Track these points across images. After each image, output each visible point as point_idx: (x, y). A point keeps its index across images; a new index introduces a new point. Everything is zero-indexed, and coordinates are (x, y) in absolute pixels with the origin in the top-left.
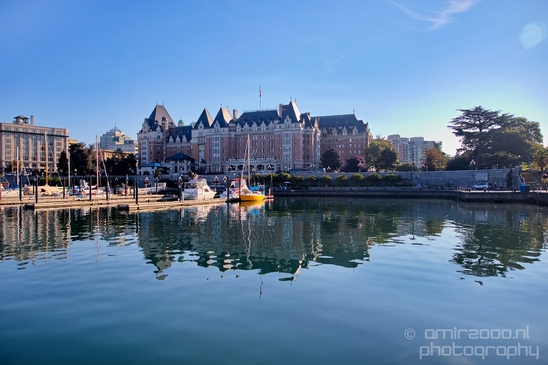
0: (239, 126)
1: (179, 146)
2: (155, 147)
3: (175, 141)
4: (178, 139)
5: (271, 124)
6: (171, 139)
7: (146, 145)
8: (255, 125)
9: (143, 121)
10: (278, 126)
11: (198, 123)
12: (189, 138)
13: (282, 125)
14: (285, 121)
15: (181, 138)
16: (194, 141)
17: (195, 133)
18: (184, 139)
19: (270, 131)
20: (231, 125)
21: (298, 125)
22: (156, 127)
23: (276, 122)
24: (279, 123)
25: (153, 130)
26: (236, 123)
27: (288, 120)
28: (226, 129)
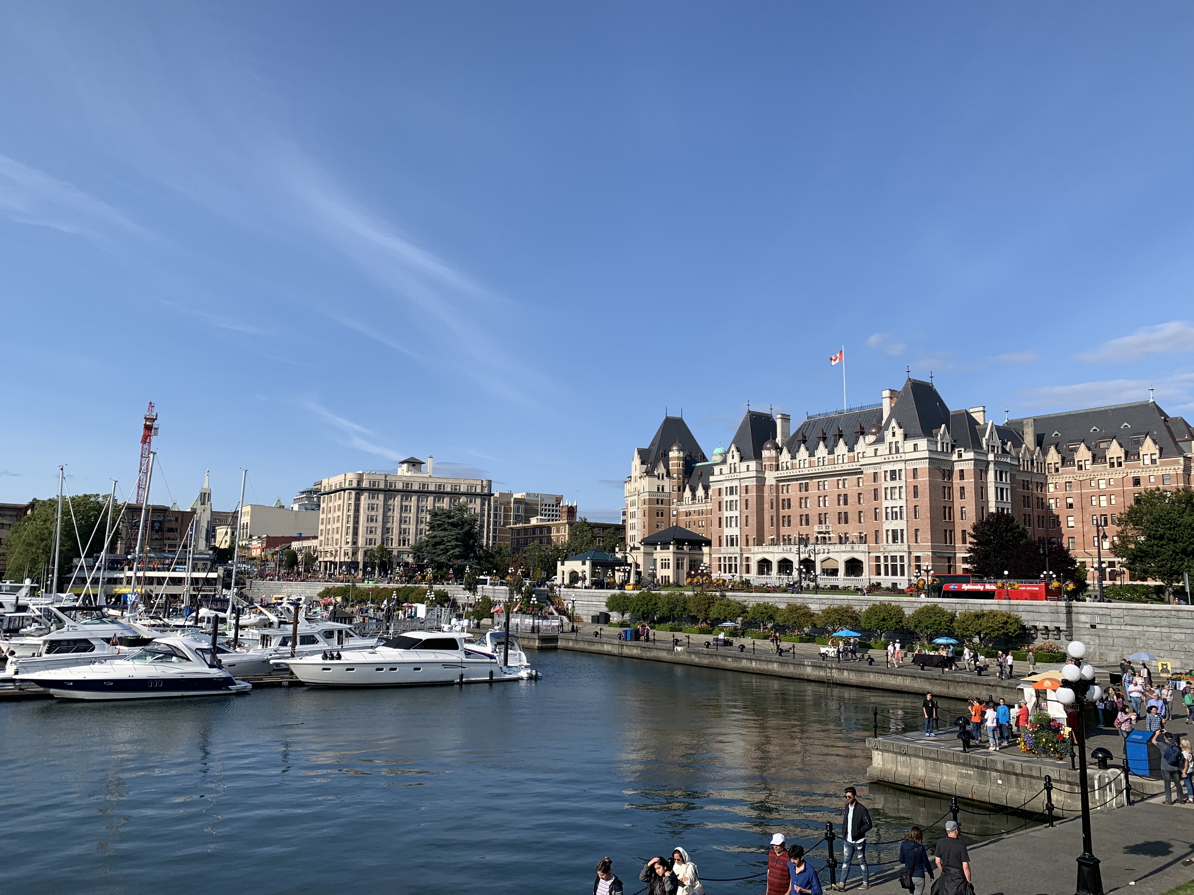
0: (785, 456)
2: (654, 513)
3: (694, 496)
5: (859, 447)
6: (688, 493)
7: (635, 509)
8: (822, 451)
9: (635, 452)
10: (870, 451)
13: (883, 449)
14: (888, 437)
15: (706, 490)
19: (855, 466)
20: (765, 453)
21: (923, 443)
22: (654, 466)
23: (871, 438)
24: (875, 443)
25: (649, 473)
26: (779, 450)
27: (895, 435)
28: (753, 463)
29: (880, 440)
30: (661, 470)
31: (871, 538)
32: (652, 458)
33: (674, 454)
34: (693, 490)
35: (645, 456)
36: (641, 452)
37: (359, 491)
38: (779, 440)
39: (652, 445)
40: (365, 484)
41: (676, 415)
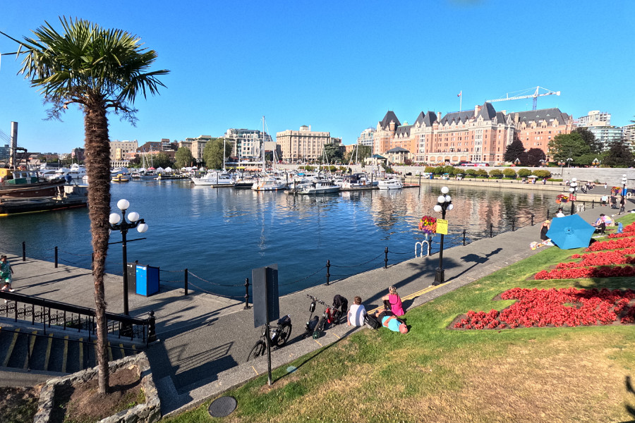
0: (441, 125)
1: (401, 140)
2: (384, 142)
3: (399, 137)
4: (401, 135)
5: (467, 123)
6: (396, 136)
7: (378, 141)
8: (453, 124)
10: (471, 124)
11: (416, 123)
12: (408, 135)
13: (475, 123)
14: (478, 120)
15: (403, 134)
16: (412, 137)
17: (413, 131)
18: (406, 135)
19: (465, 128)
20: (434, 124)
21: (490, 122)
22: (385, 127)
23: (471, 120)
25: (384, 129)
26: (438, 123)
27: (481, 119)
28: (430, 128)
29: (475, 121)
30: (387, 128)
31: (469, 150)
32: (384, 123)
33: (391, 123)
34: (398, 135)
36: (380, 123)
37: (292, 136)
38: (438, 120)
39: (384, 120)
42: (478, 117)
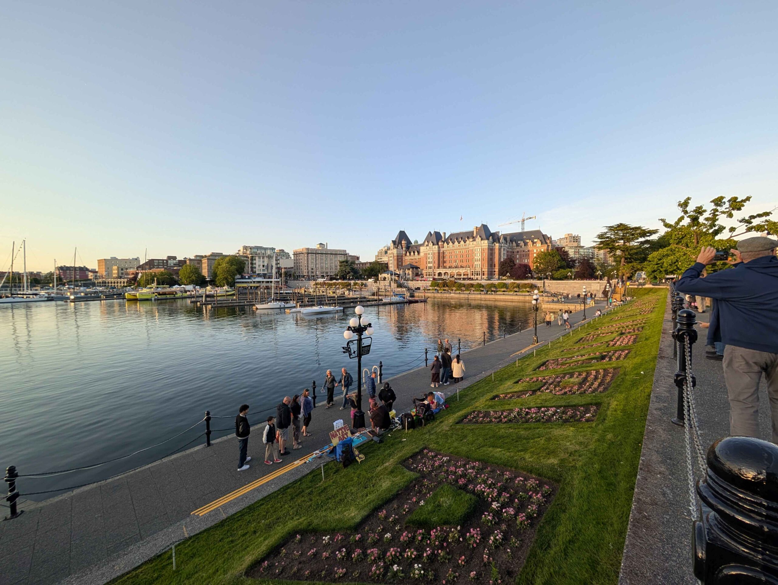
0: (445, 244)
1: (412, 258)
2: (398, 259)
3: (410, 255)
4: (412, 253)
5: (468, 242)
6: (408, 254)
7: (392, 258)
8: (456, 243)
9: (391, 242)
10: (471, 243)
11: (425, 242)
12: (419, 253)
13: (474, 242)
14: (477, 240)
15: (414, 252)
16: (422, 254)
17: (422, 249)
18: (416, 253)
19: (466, 247)
20: (440, 243)
21: (486, 241)
22: (398, 246)
23: (471, 240)
24: (473, 241)
25: (397, 248)
26: (444, 242)
27: (478, 239)
28: (437, 246)
30: (400, 247)
31: (471, 267)
32: (397, 243)
33: (403, 242)
34: (410, 253)
35: (394, 242)
37: (308, 253)
38: (443, 239)
39: (396, 239)
40: (310, 252)
41: (403, 230)
42: (476, 236)
